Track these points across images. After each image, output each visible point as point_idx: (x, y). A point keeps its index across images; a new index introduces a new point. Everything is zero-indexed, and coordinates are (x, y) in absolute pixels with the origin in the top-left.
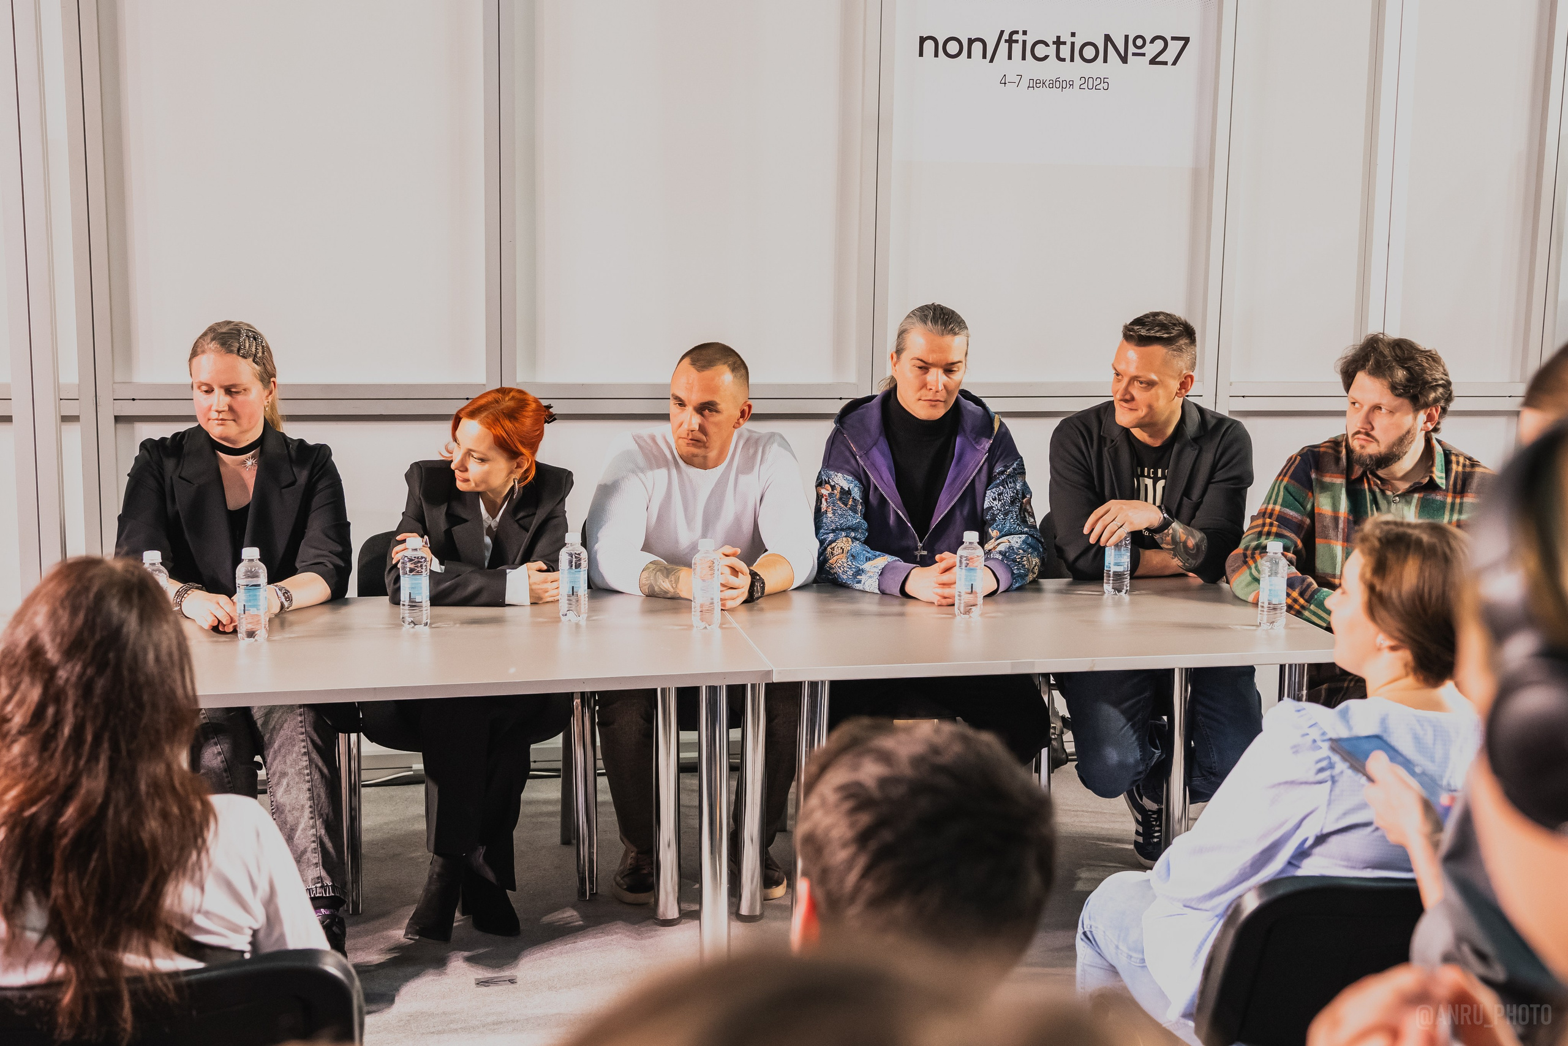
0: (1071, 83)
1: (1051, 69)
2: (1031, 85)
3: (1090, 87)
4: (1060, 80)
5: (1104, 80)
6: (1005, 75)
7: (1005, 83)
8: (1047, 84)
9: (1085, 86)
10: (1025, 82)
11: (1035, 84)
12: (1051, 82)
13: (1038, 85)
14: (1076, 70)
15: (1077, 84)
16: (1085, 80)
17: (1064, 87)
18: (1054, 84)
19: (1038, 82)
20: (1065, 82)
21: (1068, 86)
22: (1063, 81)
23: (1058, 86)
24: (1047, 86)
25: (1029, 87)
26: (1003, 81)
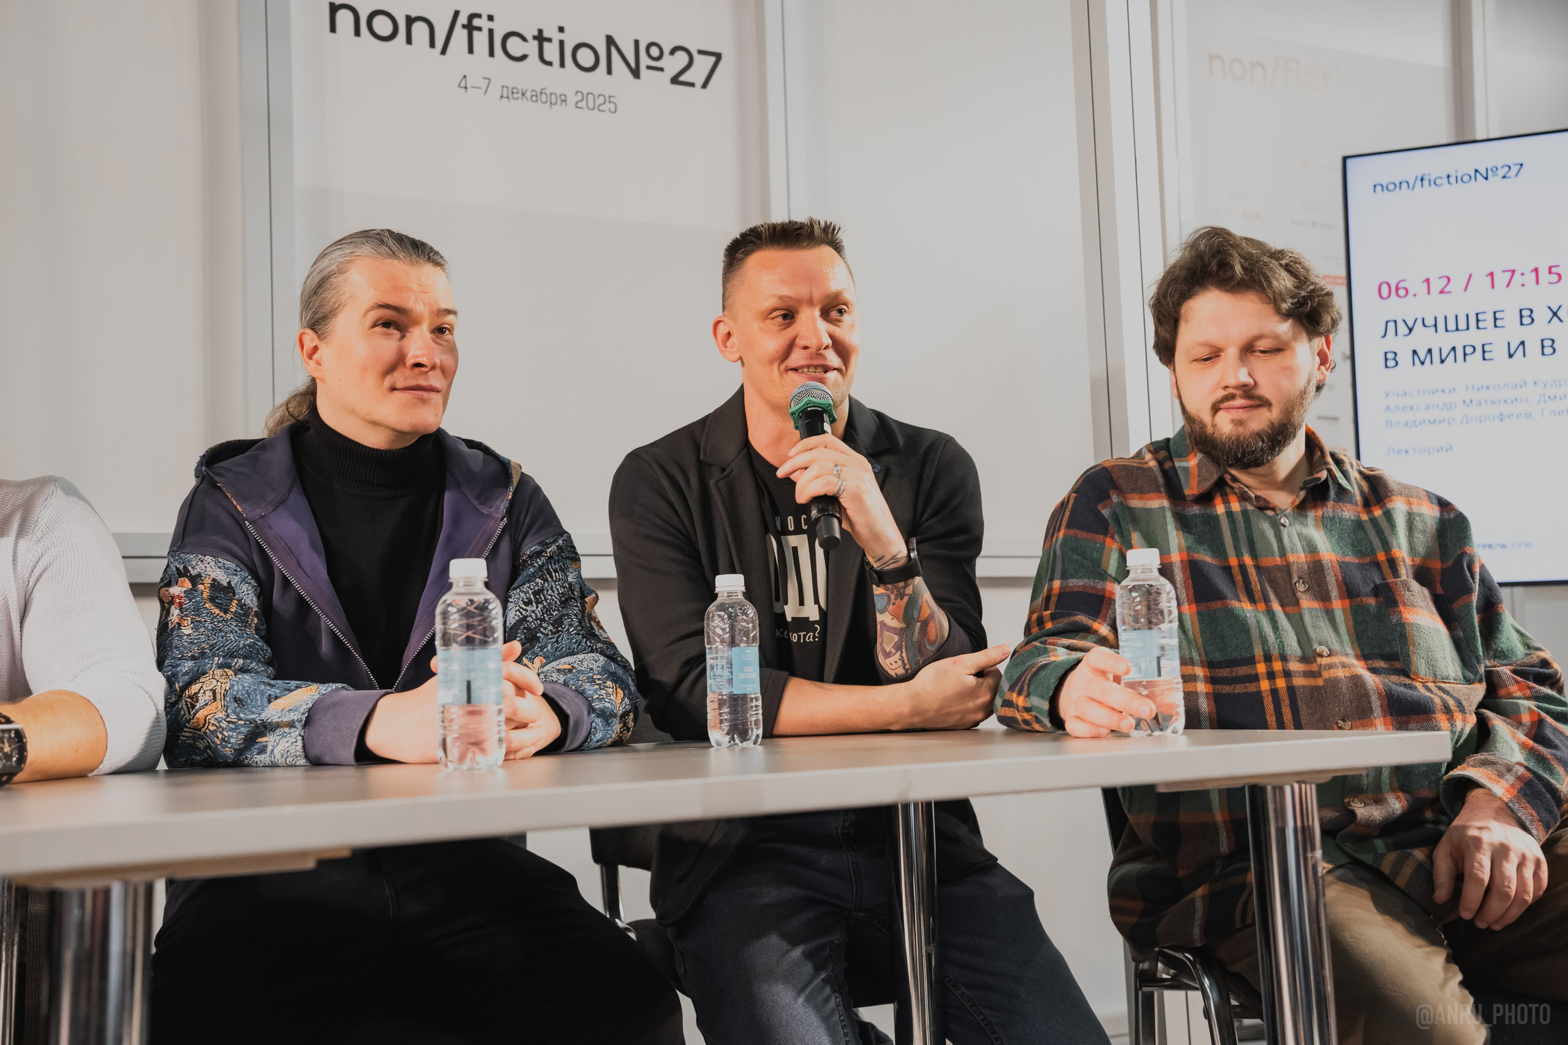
0: (563, 98)
1: (533, 74)
2: (505, 95)
3: (591, 106)
4: (548, 92)
5: (609, 99)
6: (465, 76)
8: (528, 94)
9: (583, 104)
10: (495, 90)
11: (511, 93)
12: (534, 93)
13: (515, 96)
14: (568, 79)
15: (572, 99)
16: (585, 96)
17: (554, 101)
18: (538, 96)
19: (515, 91)
20: (553, 96)
21: (559, 102)
22: (551, 94)
23: (544, 99)
24: (529, 97)
25: (502, 97)
26: (463, 84)
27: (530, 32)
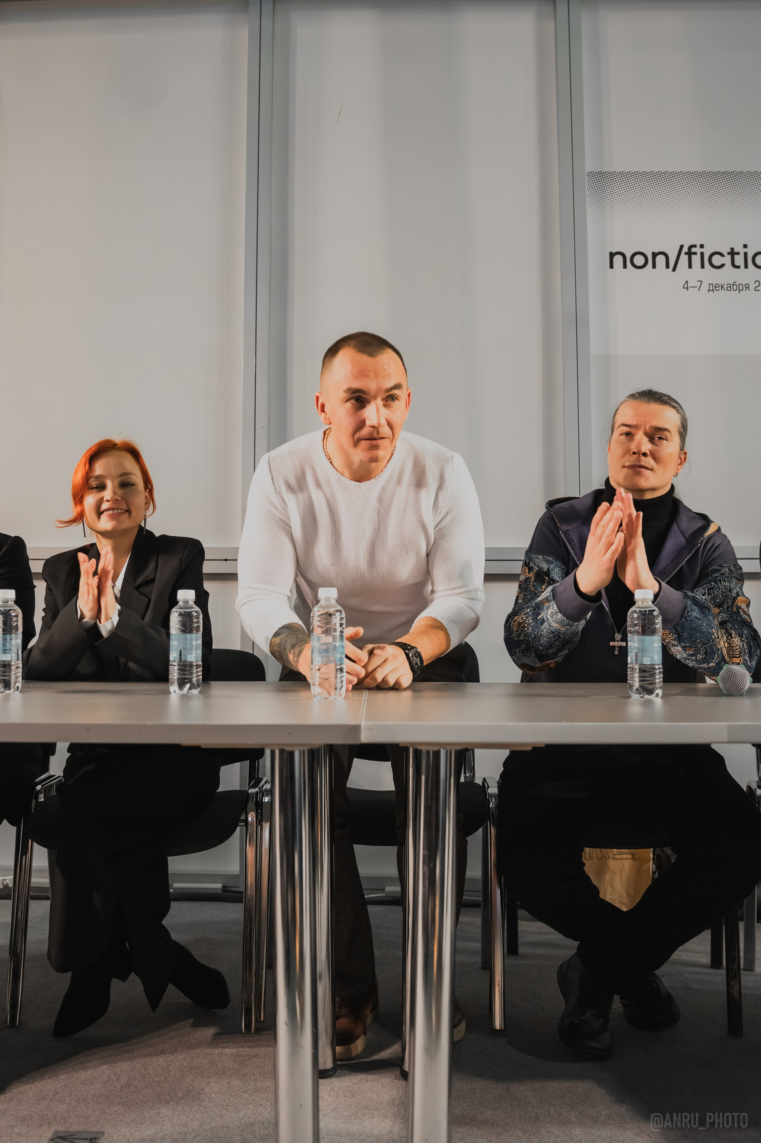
0: (747, 286)
1: (728, 275)
2: (711, 289)
4: (737, 284)
6: (687, 282)
7: (687, 288)
8: (725, 287)
9: (760, 288)
10: (705, 287)
11: (714, 288)
12: (729, 285)
13: (717, 289)
14: (749, 274)
15: (752, 286)
16: (760, 283)
17: (741, 289)
18: (731, 287)
19: (717, 286)
20: (741, 286)
21: (744, 288)
22: (739, 285)
23: (735, 289)
24: (726, 289)
25: (709, 290)
26: (686, 286)
27: (725, 251)
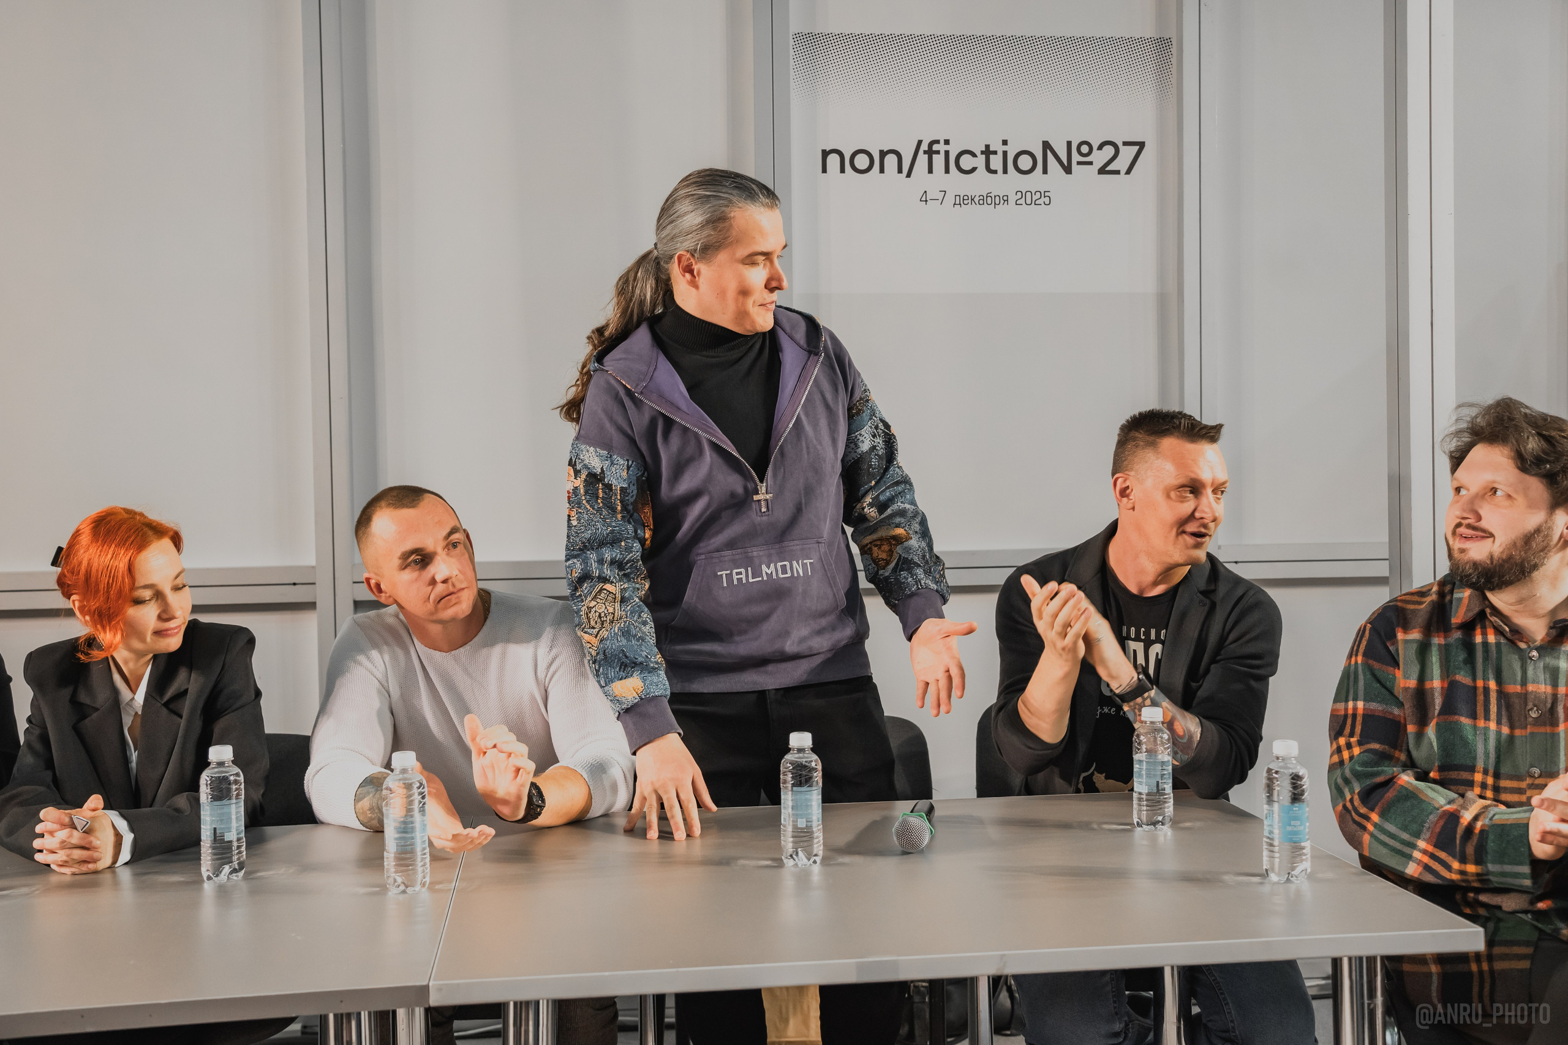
0: (1005, 198)
1: (980, 183)
2: (958, 202)
3: (1029, 202)
4: (993, 195)
5: (1044, 194)
6: (926, 192)
7: (926, 201)
8: (976, 200)
9: (1022, 201)
10: (950, 199)
11: (962, 200)
12: (981, 198)
13: (966, 202)
14: (1011, 183)
15: (1012, 199)
16: (1023, 195)
17: (997, 202)
18: (986, 199)
19: (966, 198)
20: (997, 198)
21: (1002, 201)
22: (995, 196)
23: (989, 202)
24: (977, 203)
25: (955, 204)
26: (924, 199)
27: (978, 149)
